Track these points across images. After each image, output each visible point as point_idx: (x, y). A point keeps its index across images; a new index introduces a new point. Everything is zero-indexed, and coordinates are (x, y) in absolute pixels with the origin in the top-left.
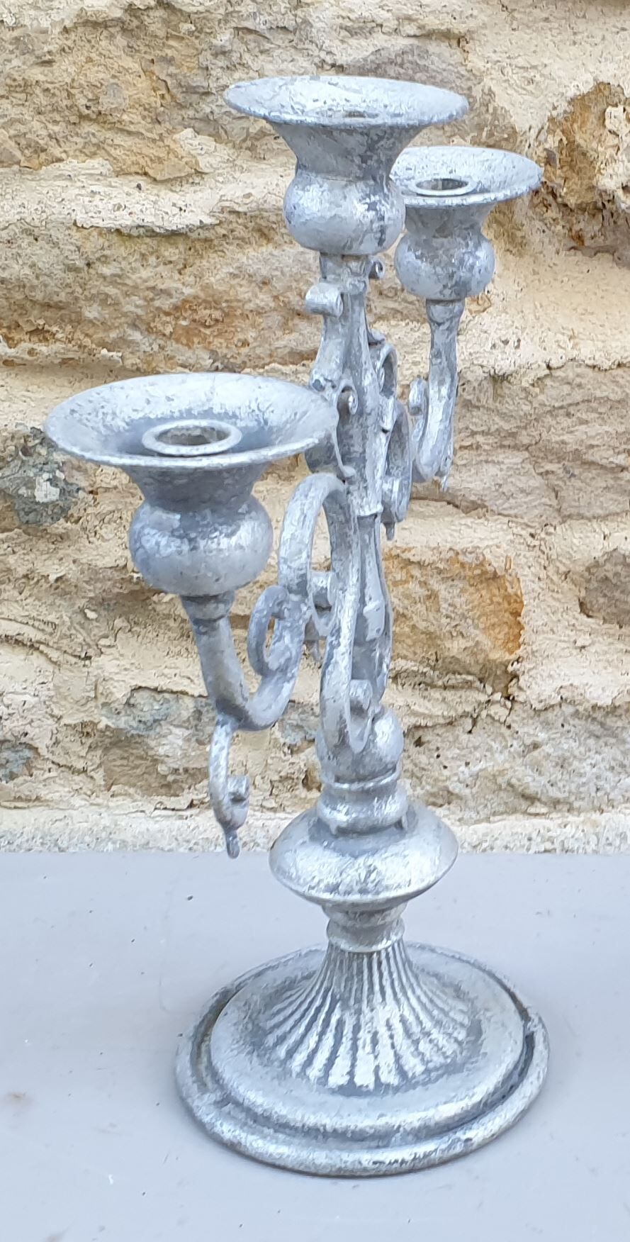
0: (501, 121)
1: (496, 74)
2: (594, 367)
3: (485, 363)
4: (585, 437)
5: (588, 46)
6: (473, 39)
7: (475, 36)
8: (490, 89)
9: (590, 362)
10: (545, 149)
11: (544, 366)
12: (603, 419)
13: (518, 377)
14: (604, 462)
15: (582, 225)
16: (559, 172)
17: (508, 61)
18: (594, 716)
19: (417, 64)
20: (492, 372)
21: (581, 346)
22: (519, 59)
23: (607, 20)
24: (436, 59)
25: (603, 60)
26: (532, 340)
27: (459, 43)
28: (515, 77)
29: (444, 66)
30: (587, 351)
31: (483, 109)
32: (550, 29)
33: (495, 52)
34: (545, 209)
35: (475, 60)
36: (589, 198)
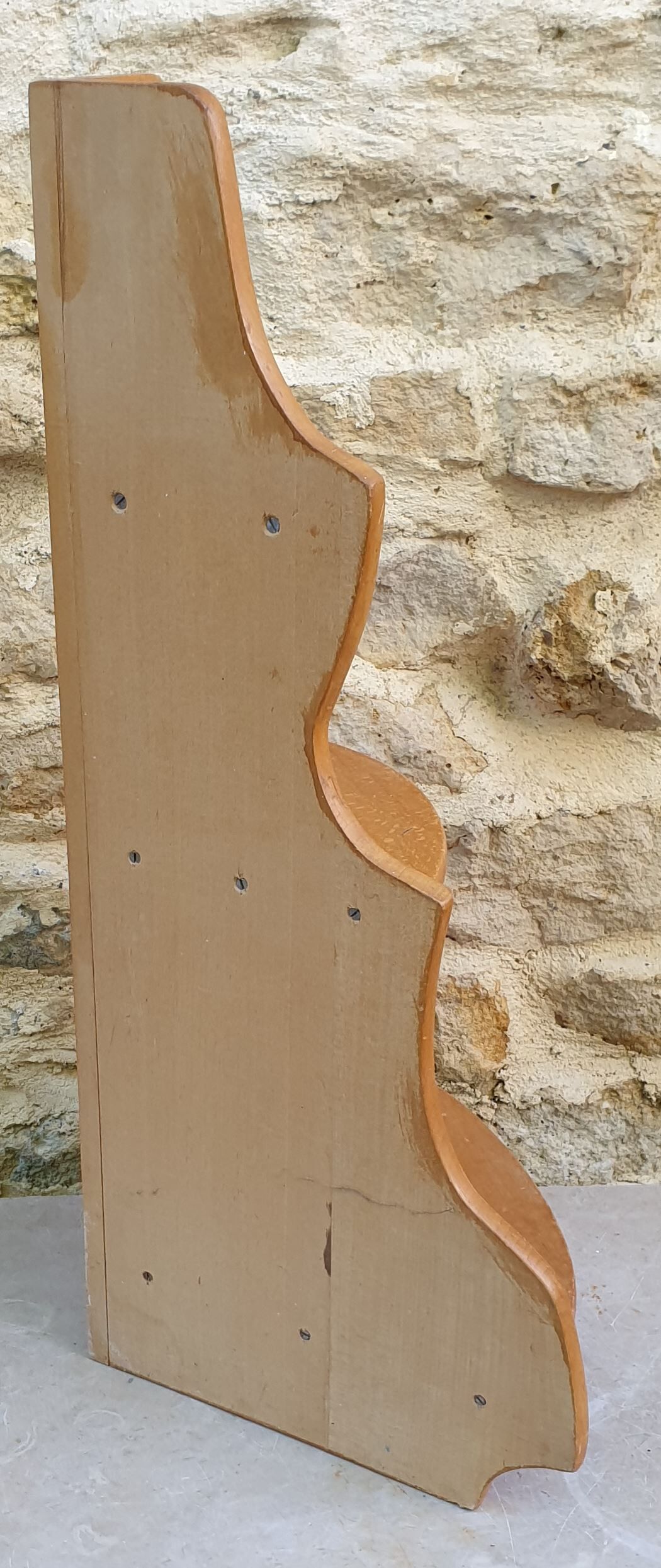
0: (502, 606)
1: (499, 566)
2: (578, 815)
3: (485, 817)
4: (568, 876)
5: (579, 539)
6: (479, 537)
7: (481, 535)
8: (493, 580)
9: (576, 812)
10: (542, 631)
11: (535, 816)
12: (585, 859)
13: (513, 828)
14: (585, 896)
15: (571, 694)
16: (554, 650)
17: (509, 554)
18: (571, 1113)
19: (431, 561)
20: (491, 825)
21: (566, 798)
22: (519, 552)
23: (596, 515)
24: (447, 556)
25: (593, 550)
26: (524, 795)
27: (467, 540)
28: (514, 567)
29: (454, 562)
30: (572, 803)
31: (486, 597)
32: (546, 525)
33: (498, 547)
34: (537, 681)
35: (481, 555)
36: (580, 671)
